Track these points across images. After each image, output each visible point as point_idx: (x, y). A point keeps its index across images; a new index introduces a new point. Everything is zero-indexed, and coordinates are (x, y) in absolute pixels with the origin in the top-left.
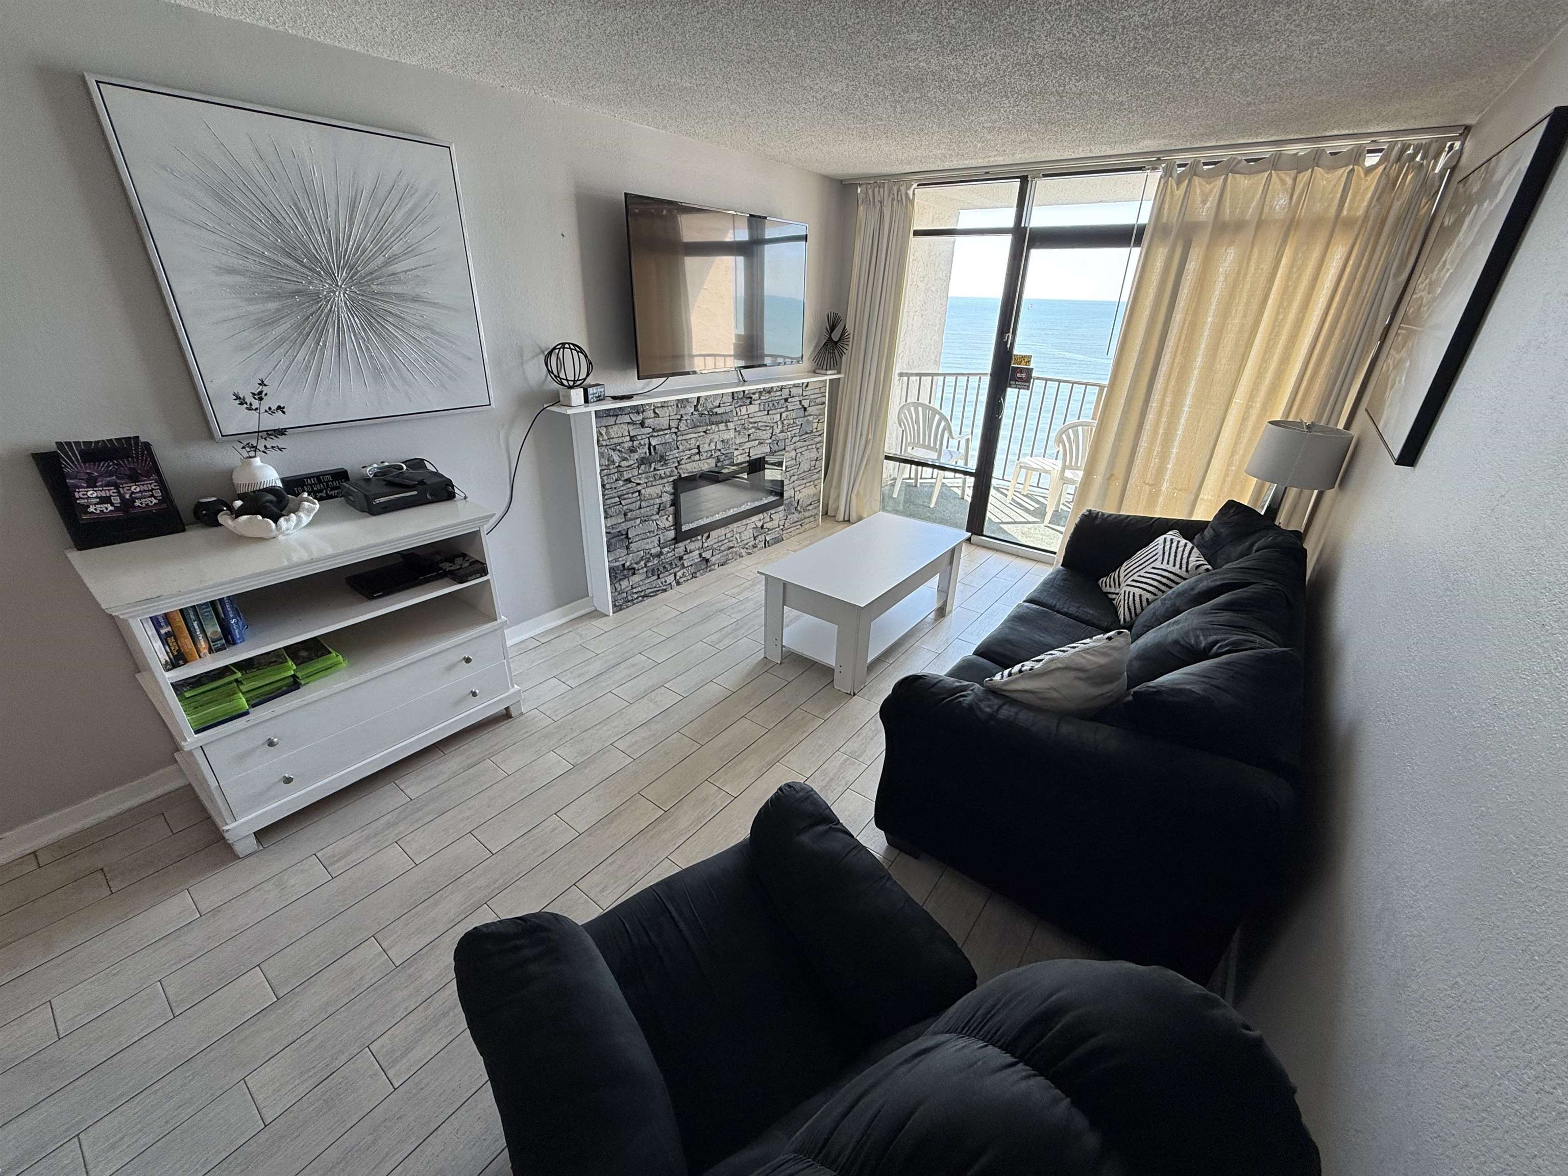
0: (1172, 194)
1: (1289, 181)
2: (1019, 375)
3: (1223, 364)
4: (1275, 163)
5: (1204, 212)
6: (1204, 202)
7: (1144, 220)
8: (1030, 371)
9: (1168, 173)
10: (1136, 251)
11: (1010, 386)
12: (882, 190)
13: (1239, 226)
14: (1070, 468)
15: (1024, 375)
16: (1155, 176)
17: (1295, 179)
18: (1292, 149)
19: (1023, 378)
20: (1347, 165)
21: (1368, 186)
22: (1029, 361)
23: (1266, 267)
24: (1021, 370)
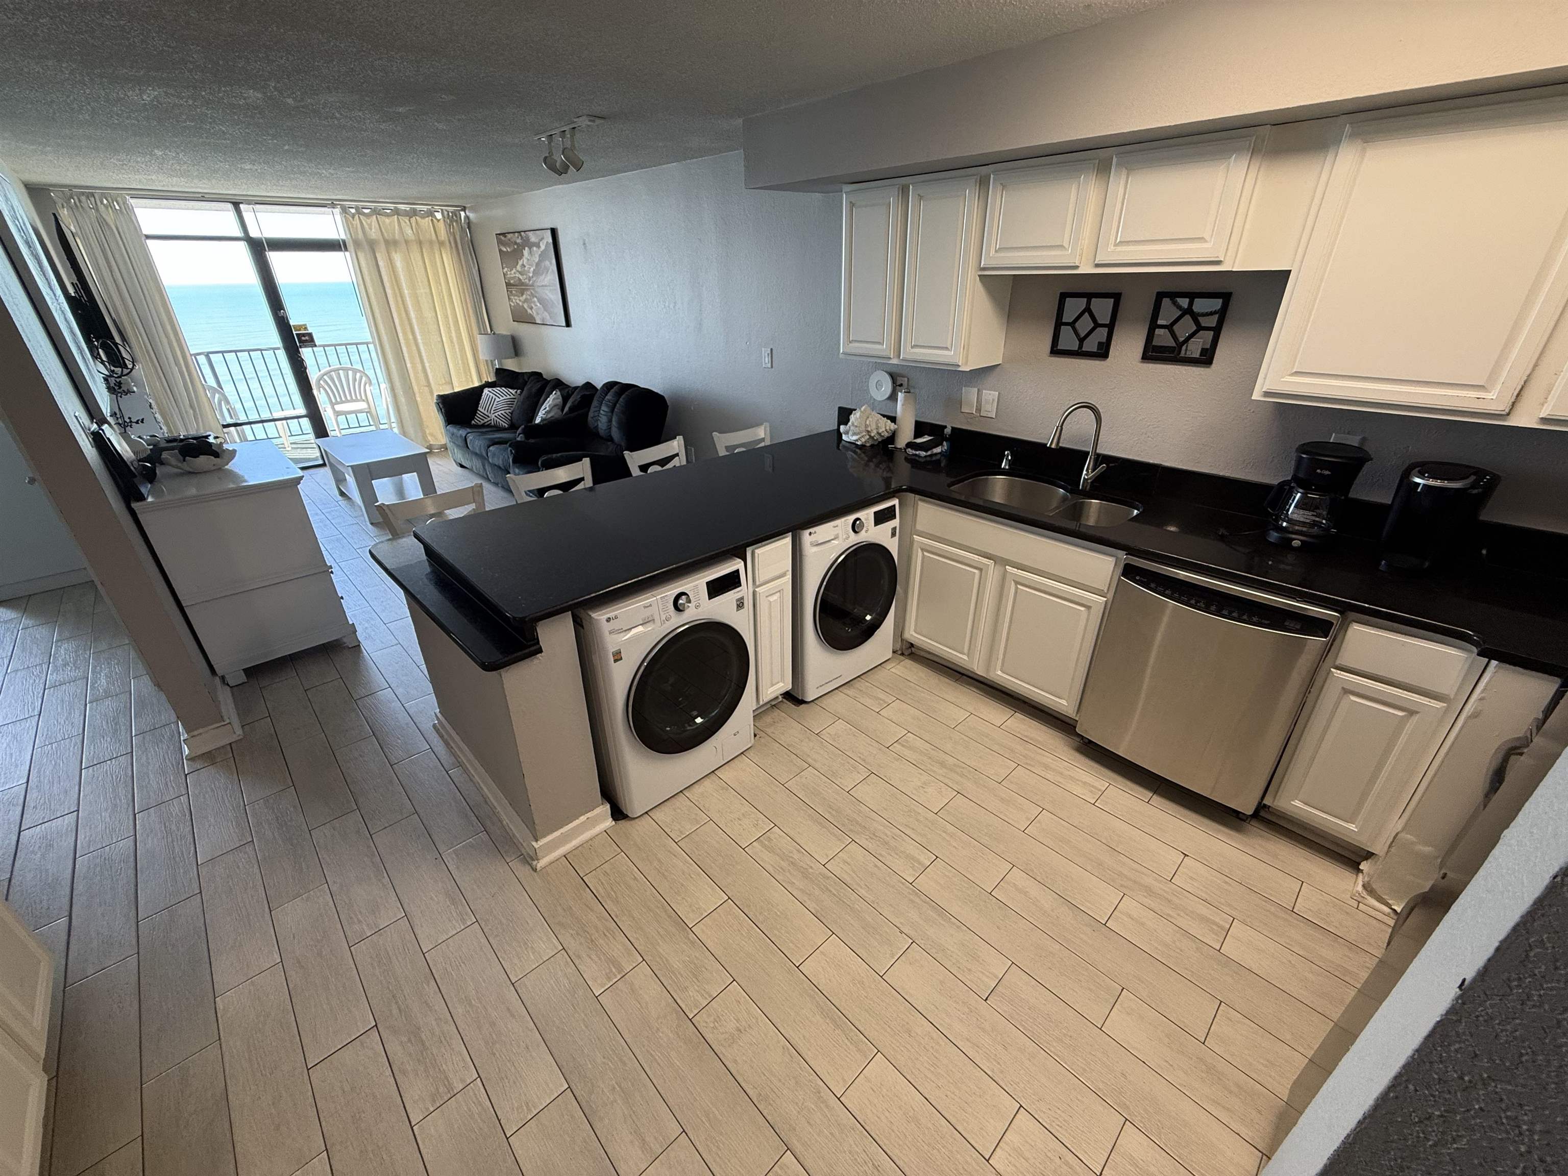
0: (352, 225)
1: (407, 222)
2: (303, 338)
3: (428, 315)
4: (397, 212)
5: (374, 234)
6: (371, 229)
7: (343, 236)
8: (310, 335)
9: (344, 210)
10: (347, 254)
11: (301, 347)
12: (92, 199)
13: (395, 243)
14: (337, 403)
15: (307, 338)
16: (337, 211)
17: (410, 221)
18: (402, 207)
19: (308, 340)
20: (428, 217)
21: (441, 226)
22: (306, 329)
23: (420, 263)
24: (304, 335)
